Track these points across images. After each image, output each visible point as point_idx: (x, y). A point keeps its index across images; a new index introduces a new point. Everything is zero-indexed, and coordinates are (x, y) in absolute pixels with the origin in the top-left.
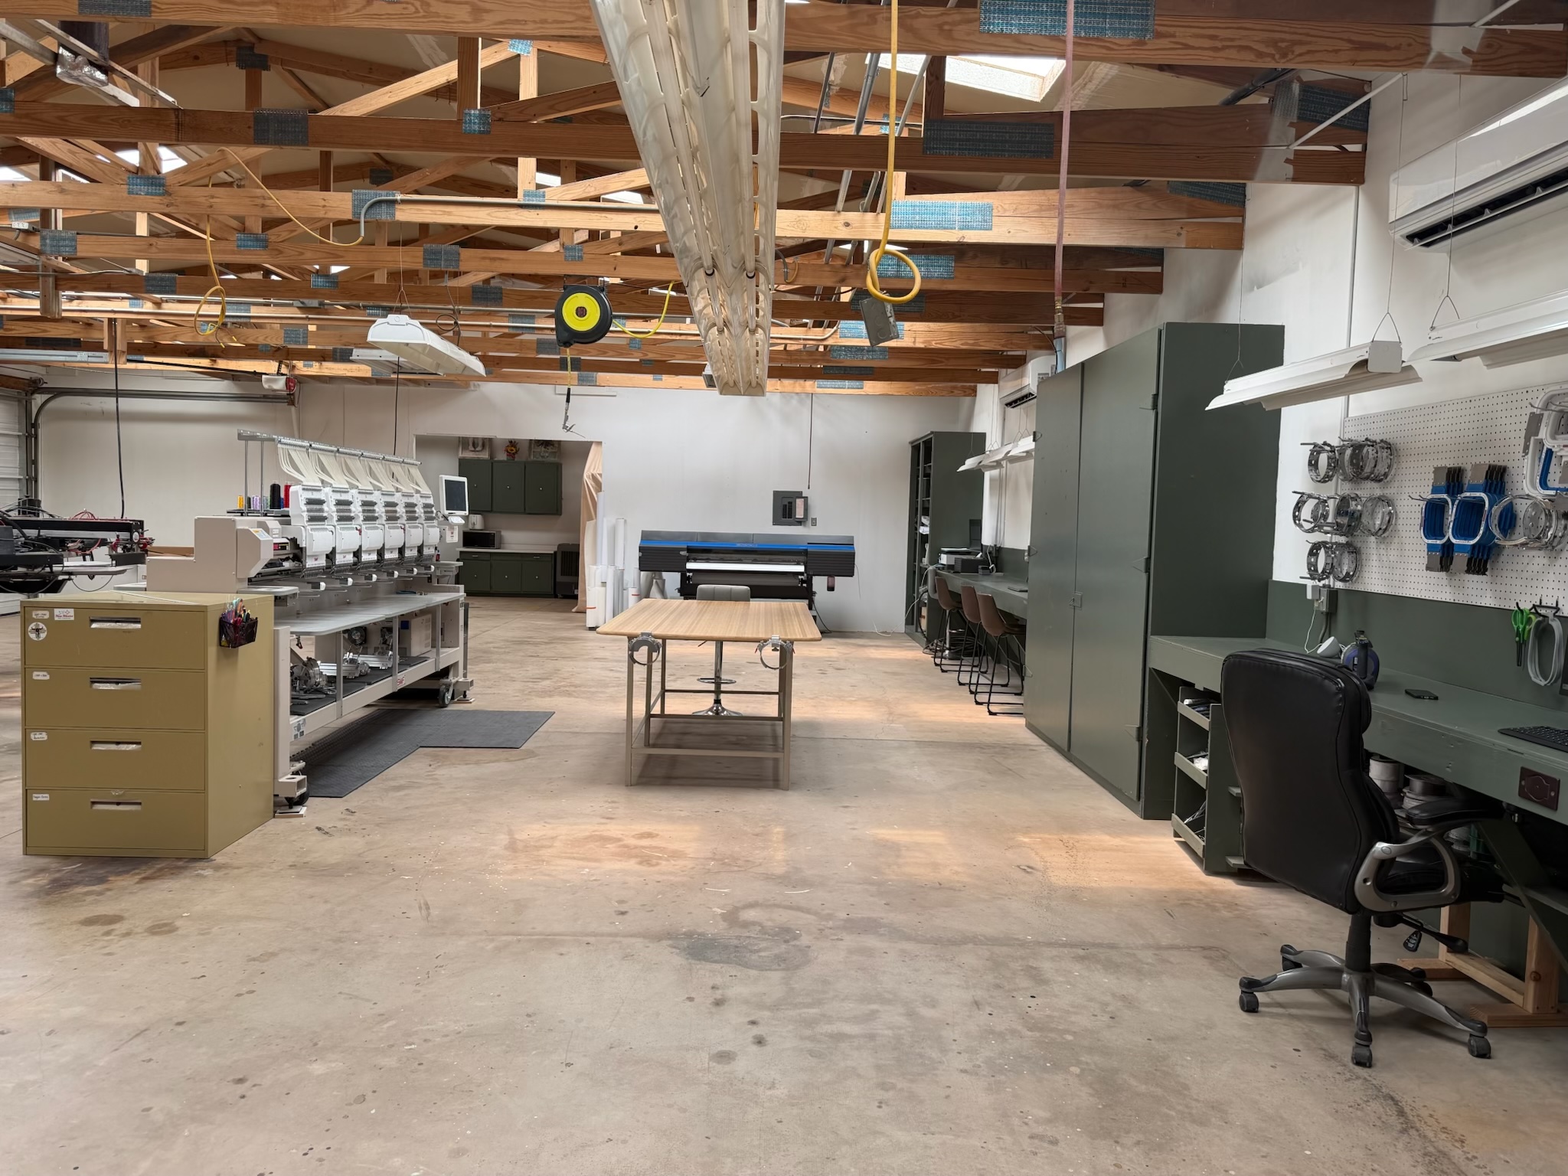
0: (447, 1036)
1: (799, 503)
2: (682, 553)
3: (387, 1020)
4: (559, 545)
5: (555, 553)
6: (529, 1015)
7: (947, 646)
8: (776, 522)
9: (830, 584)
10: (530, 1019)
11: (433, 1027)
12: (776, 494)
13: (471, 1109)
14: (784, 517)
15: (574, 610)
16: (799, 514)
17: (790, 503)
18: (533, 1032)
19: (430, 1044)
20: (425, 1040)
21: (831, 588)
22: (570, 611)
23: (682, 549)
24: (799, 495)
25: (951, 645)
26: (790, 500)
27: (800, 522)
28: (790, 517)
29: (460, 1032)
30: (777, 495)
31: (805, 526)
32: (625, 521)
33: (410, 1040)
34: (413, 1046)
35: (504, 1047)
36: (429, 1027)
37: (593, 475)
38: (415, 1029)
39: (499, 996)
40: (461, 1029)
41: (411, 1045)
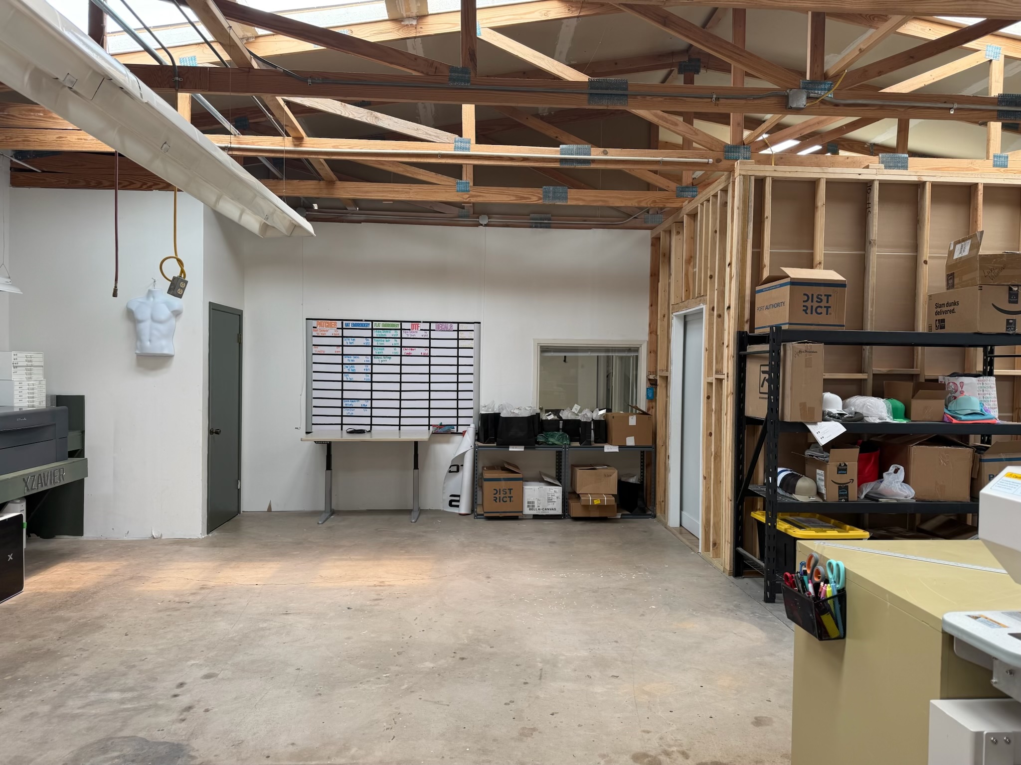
0: (368, 681)
3: (407, 689)
6: (320, 694)
10: (319, 692)
11: (377, 686)
13: (347, 651)
18: (317, 685)
19: (376, 677)
20: (379, 678)
29: (361, 683)
33: (388, 679)
34: (385, 675)
35: (334, 676)
36: (381, 686)
38: (388, 684)
39: (340, 707)
40: (361, 685)
41: (386, 676)
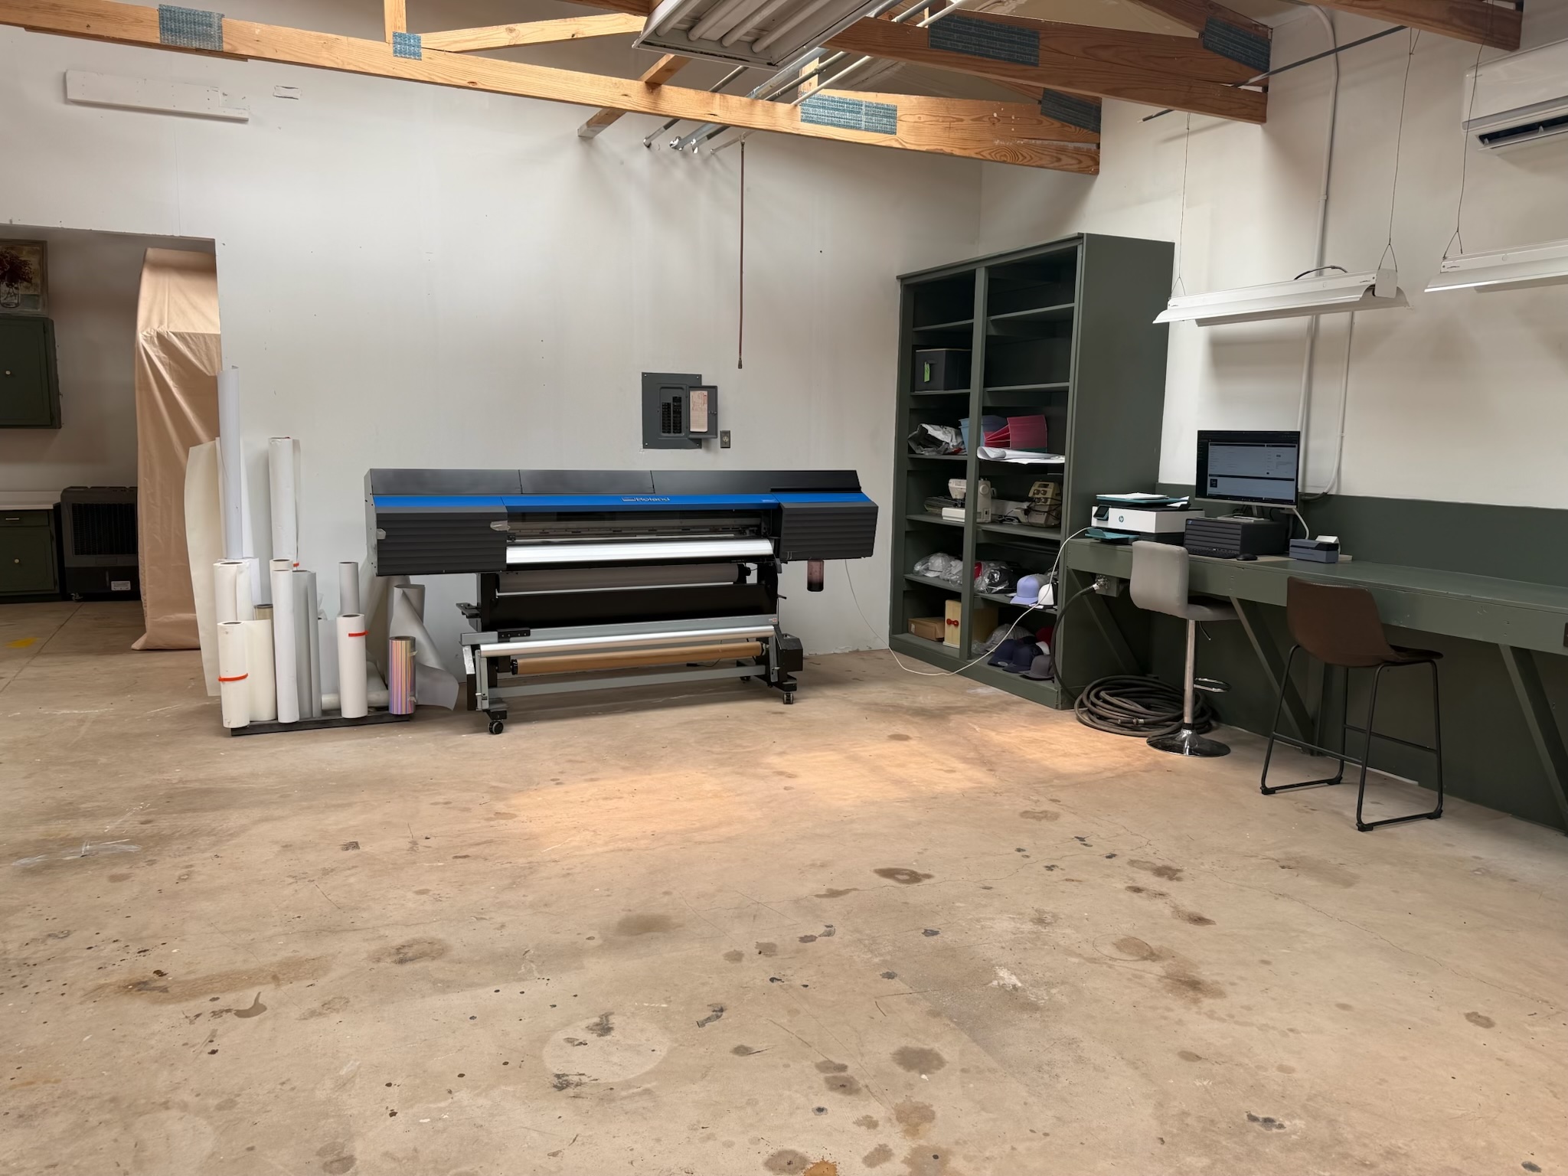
1: (698, 402)
2: (496, 526)
4: (65, 491)
5: (57, 507)
7: (1187, 719)
8: (650, 441)
9: (816, 577)
12: (649, 379)
14: (666, 428)
15: (137, 645)
16: (698, 422)
17: (677, 400)
21: (815, 585)
22: (126, 649)
23: (497, 517)
24: (694, 382)
25: (1195, 717)
26: (677, 393)
27: (697, 441)
28: (678, 429)
30: (650, 381)
31: (708, 448)
32: (296, 444)
37: (160, 336)
